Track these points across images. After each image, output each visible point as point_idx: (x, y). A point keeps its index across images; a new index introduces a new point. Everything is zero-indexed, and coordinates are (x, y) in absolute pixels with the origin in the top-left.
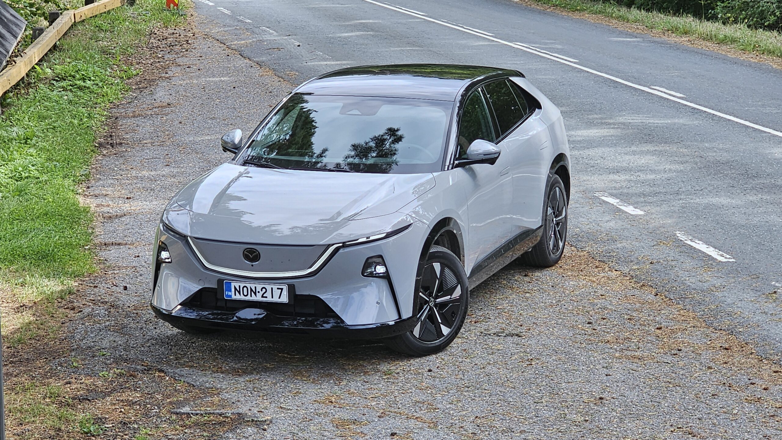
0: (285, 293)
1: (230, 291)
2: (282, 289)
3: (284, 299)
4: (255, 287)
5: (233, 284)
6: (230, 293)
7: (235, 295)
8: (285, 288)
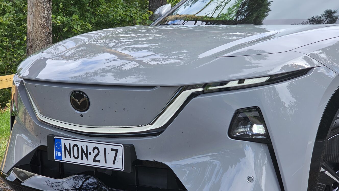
0: (120, 156)
1: (60, 151)
2: (116, 151)
3: (120, 165)
4: (87, 146)
5: (63, 142)
6: (60, 154)
7: (65, 157)
8: (120, 149)
